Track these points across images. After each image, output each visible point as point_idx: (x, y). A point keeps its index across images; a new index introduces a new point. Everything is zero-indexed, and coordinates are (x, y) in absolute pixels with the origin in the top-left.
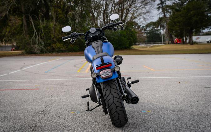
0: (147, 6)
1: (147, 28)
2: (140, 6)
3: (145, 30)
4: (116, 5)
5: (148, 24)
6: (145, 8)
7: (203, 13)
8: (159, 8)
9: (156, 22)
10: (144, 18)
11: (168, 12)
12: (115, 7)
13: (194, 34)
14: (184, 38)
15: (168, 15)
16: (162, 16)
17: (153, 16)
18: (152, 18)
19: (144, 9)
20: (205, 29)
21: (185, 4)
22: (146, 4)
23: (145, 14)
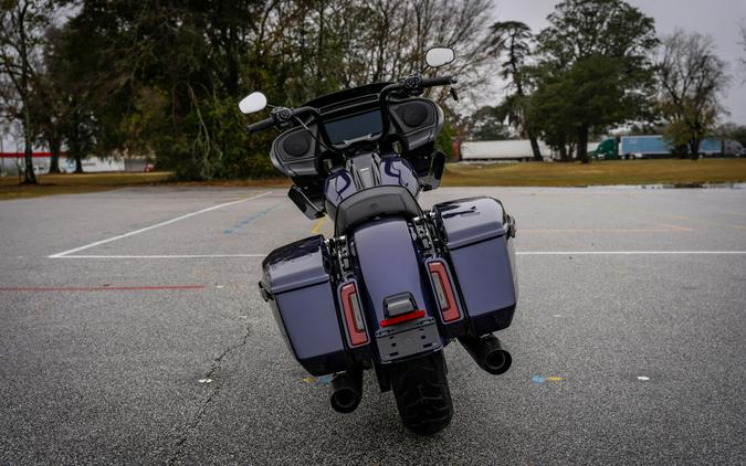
0: (480, 65)
1: (475, 122)
2: (463, 67)
3: (472, 126)
4: (404, 61)
5: (478, 112)
6: (476, 72)
7: (613, 87)
8: (505, 74)
9: (497, 108)
10: (473, 97)
11: (527, 82)
12: (400, 67)
13: (590, 137)
14: (567, 147)
15: (527, 91)
16: (513, 91)
17: (493, 93)
18: (491, 95)
19: (472, 74)
20: (616, 127)
21: (571, 63)
22: (478, 61)
23: (475, 86)
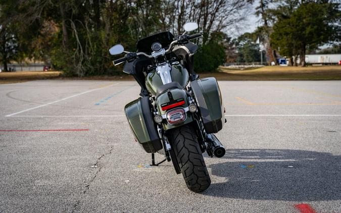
0: (241, 9)
1: (239, 42)
2: (231, 10)
3: (237, 44)
4: (196, 7)
5: (242, 36)
6: (238, 13)
7: (321, 20)
8: (257, 14)
9: (253, 34)
10: (237, 28)
11: (270, 18)
12: (194, 10)
13: (307, 52)
14: (294, 57)
15: (270, 24)
16: (261, 24)
17: (249, 25)
18: (248, 27)
19: (236, 14)
20: (323, 45)
21: (296, 7)
22: (240, 7)
23: (238, 21)
